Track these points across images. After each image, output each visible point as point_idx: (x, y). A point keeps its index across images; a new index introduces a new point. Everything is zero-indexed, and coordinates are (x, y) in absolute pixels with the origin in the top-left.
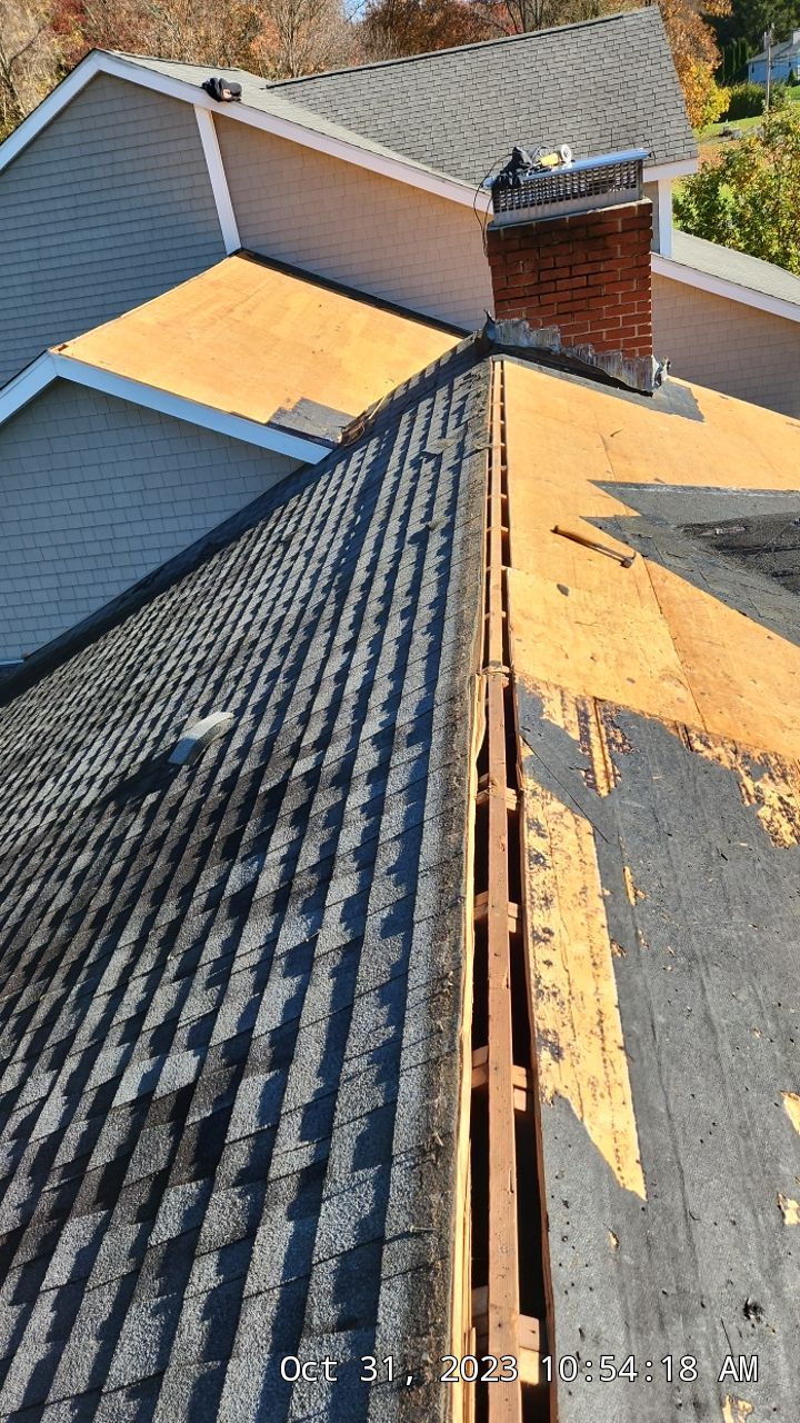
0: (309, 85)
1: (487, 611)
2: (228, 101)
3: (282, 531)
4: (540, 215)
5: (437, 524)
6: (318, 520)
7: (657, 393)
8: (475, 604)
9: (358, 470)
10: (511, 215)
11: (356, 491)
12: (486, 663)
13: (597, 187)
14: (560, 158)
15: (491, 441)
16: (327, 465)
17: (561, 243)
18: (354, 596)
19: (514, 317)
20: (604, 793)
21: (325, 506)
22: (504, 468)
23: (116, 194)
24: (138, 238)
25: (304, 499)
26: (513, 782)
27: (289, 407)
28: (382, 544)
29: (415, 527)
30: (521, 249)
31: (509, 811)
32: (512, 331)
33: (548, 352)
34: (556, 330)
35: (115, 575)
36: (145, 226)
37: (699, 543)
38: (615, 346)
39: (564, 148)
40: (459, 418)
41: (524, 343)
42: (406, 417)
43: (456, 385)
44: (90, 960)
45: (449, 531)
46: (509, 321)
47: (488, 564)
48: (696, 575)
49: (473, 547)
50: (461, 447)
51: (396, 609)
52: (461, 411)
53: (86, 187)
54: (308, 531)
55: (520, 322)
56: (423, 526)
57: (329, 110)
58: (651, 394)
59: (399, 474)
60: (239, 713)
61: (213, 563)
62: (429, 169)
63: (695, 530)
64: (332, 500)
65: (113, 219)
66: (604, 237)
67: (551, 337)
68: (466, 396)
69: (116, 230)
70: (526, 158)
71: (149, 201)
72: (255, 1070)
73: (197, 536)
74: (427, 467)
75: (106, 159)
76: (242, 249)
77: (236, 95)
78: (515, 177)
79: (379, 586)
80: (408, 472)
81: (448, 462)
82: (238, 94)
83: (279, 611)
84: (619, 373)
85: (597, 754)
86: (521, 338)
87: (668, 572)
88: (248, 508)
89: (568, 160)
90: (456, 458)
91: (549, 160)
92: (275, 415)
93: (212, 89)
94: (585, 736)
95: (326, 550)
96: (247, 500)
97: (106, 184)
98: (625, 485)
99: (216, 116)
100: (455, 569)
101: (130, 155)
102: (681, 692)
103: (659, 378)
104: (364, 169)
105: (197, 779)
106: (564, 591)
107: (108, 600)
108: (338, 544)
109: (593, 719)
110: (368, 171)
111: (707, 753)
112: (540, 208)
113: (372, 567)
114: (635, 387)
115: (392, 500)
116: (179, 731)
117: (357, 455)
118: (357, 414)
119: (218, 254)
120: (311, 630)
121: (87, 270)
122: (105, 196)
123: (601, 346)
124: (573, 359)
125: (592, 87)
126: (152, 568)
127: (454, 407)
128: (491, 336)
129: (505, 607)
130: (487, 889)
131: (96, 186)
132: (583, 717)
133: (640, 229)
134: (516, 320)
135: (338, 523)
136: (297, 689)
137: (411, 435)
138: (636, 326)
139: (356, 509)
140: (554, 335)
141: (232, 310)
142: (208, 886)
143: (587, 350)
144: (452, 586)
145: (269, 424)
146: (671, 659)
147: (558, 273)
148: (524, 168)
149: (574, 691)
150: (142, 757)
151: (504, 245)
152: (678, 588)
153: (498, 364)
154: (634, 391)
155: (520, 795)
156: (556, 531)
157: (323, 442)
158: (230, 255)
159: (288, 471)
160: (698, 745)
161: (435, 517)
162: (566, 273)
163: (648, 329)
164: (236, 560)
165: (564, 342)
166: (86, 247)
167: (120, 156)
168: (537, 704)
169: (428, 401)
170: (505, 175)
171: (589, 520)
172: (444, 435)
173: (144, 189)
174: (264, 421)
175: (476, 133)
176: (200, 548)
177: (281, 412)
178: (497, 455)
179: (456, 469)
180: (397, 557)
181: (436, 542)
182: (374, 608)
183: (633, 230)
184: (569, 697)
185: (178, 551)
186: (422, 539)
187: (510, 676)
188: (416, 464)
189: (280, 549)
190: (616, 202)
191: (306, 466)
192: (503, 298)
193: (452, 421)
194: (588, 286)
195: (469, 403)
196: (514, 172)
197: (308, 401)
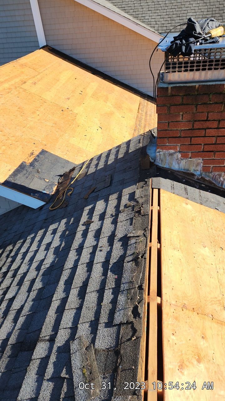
10: (179, 76)
19: (171, 149)
27: (29, 161)
30: (182, 104)
32: (168, 158)
33: (193, 174)
34: (200, 161)
41: (176, 167)
46: (166, 152)
55: (174, 153)
67: (196, 166)
70: (198, 30)
76: (47, 46)
78: (188, 46)
86: (174, 164)
91: (217, 33)
119: (36, 46)
124: (209, 181)
128: (152, 160)
134: (172, 151)
140: (198, 164)
141: (25, 83)
143: (221, 176)
157: (41, 197)
158: (40, 48)
165: (205, 170)
170: (178, 42)
177: (21, 168)
196: (187, 41)
197: (47, 152)
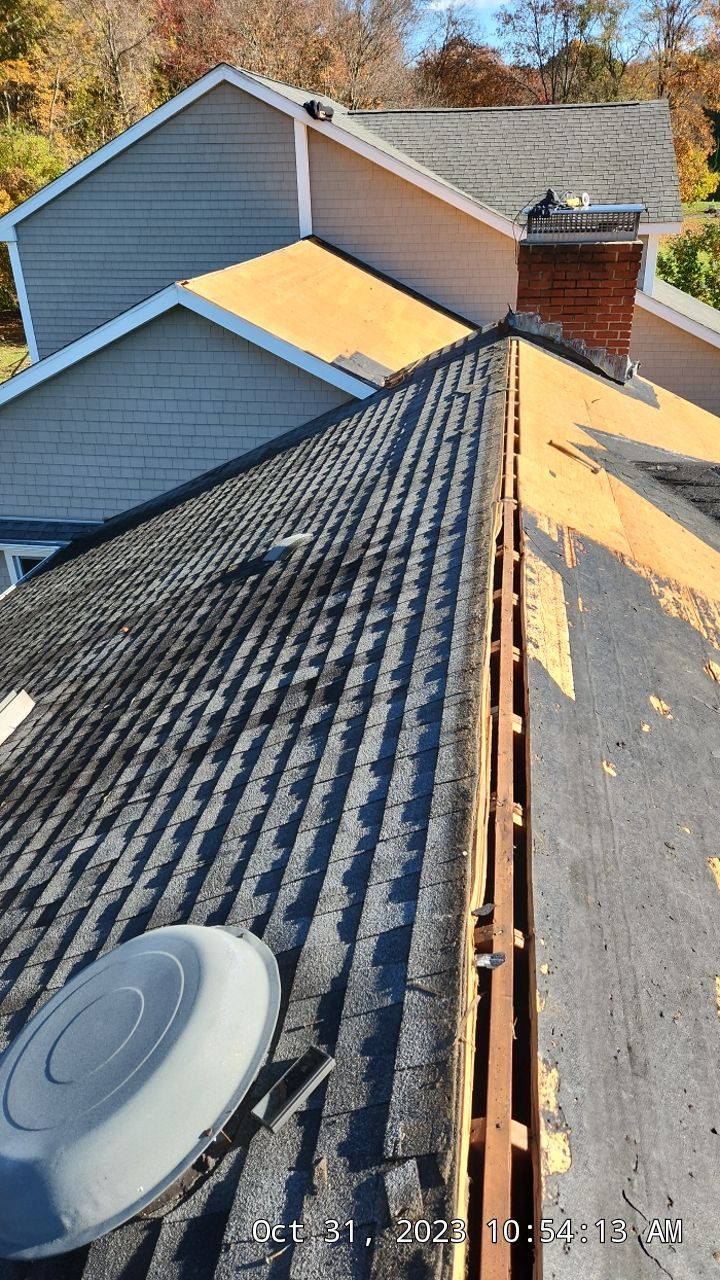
0: (381, 118)
1: (504, 473)
2: (323, 120)
3: (338, 439)
4: (560, 240)
5: (467, 431)
6: (368, 433)
7: (628, 384)
8: (496, 470)
9: (400, 403)
10: (539, 237)
11: (399, 415)
12: (503, 497)
13: (605, 227)
14: (579, 201)
15: (508, 386)
16: (373, 400)
17: (573, 262)
18: (404, 470)
19: (530, 311)
20: (570, 566)
21: (373, 424)
22: (517, 403)
23: (219, 177)
24: (232, 214)
25: (354, 421)
26: (517, 548)
27: (347, 356)
28: (423, 442)
29: (449, 432)
30: (542, 262)
31: (515, 561)
32: (528, 321)
33: (552, 340)
34: (561, 325)
35: (190, 464)
36: (240, 205)
37: (644, 473)
38: (602, 344)
39: (585, 195)
40: (484, 373)
41: (535, 331)
42: (440, 372)
43: (481, 354)
44: (225, 647)
45: (477, 434)
46: (526, 314)
47: (505, 451)
48: (640, 489)
49: (494, 442)
50: (485, 391)
51: (437, 476)
52: (485, 369)
53: (197, 168)
54: (360, 438)
55: (534, 315)
56: (456, 433)
57: (396, 138)
58: (623, 384)
59: (436, 405)
60: (318, 533)
61: (276, 459)
62: (470, 197)
63: (644, 465)
64: (380, 421)
65: (214, 196)
66: (604, 263)
67: (555, 330)
68: (489, 360)
69: (214, 205)
70: (556, 198)
71: (245, 186)
72: (358, 665)
73: (260, 443)
74: (458, 401)
75: (217, 149)
76: (312, 235)
77: (329, 116)
78: (547, 210)
79: (423, 464)
80: (443, 404)
81: (476, 396)
82: (330, 116)
83: (341, 482)
84: (602, 365)
85: (567, 550)
86: (533, 327)
87: (621, 483)
88: (305, 426)
89: (586, 204)
90: (481, 395)
91: (573, 202)
92: (337, 359)
93: (311, 109)
94: (561, 540)
95: (377, 448)
96: (303, 421)
97: (213, 168)
98: (598, 431)
99: (310, 130)
100: (481, 454)
101: (237, 149)
102: (621, 539)
103: (631, 373)
104: (420, 189)
105: (289, 566)
106: (554, 475)
107: (180, 484)
108: (387, 444)
109: (566, 535)
110: (423, 191)
111: (633, 568)
112: (561, 235)
113: (417, 455)
114: (612, 376)
115: (431, 419)
116: (267, 546)
117: (397, 396)
118: (396, 369)
119: (294, 237)
120: (371, 490)
121: (186, 232)
122: (211, 178)
123: (591, 343)
124: (569, 349)
125: (608, 155)
126: (220, 463)
127: (479, 366)
128: (511, 323)
129: (516, 472)
130: (501, 588)
131: (205, 168)
132: (561, 533)
133: (631, 262)
134: (532, 313)
135: (386, 434)
136: (363, 518)
137: (444, 382)
138: (619, 332)
139: (401, 425)
140: (558, 329)
141: (305, 280)
142: (310, 607)
143: (580, 343)
144: (478, 463)
145: (332, 364)
146: (618, 524)
147: (567, 284)
148: (554, 204)
149: (556, 520)
150: (238, 561)
151: (530, 257)
152: (626, 491)
153: (514, 343)
154: (611, 379)
155: (522, 555)
156: (551, 443)
157: (371, 384)
158: (304, 239)
159: (340, 402)
160: (628, 563)
161: (465, 428)
162: (573, 285)
163: (628, 335)
164: (298, 457)
165: (565, 335)
166: (189, 214)
167: (227, 149)
168: (534, 521)
169: (459, 362)
170: (539, 207)
171: (572, 444)
172: (471, 382)
173: (242, 177)
174: (330, 361)
175: (511, 176)
176: (262, 451)
177: (341, 358)
178: (512, 395)
179: (482, 402)
180: (437, 450)
181: (466, 441)
182: (419, 475)
183: (627, 261)
184: (553, 523)
185: (242, 453)
186: (456, 440)
187: (518, 505)
188: (450, 399)
189: (337, 450)
190: (616, 239)
191: (356, 400)
192: (525, 297)
193: (478, 375)
194: (587, 297)
195: (492, 364)
196: (546, 206)
197: (361, 354)
